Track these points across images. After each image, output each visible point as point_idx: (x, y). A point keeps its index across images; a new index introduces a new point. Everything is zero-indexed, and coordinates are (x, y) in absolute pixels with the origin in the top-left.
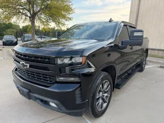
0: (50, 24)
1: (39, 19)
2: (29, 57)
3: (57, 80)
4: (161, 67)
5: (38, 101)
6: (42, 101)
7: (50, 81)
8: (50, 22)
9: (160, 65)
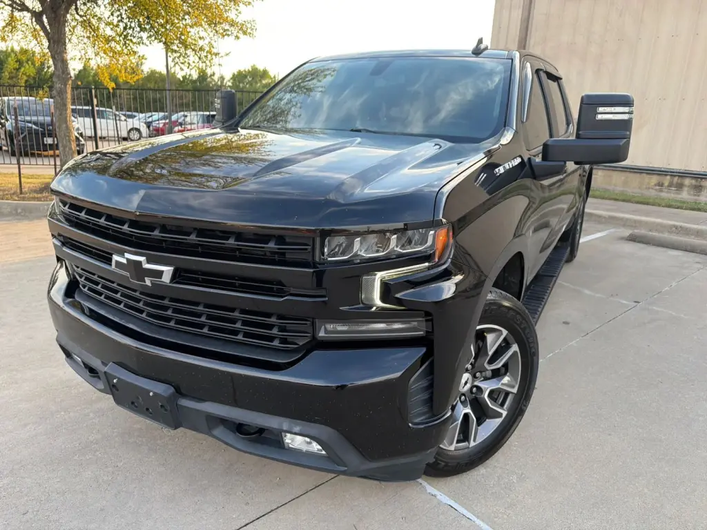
0: (141, 50)
1: (86, 24)
2: (164, 229)
3: (322, 334)
4: (633, 239)
5: (219, 431)
6: (240, 429)
7: (284, 341)
8: (141, 42)
9: (627, 232)
